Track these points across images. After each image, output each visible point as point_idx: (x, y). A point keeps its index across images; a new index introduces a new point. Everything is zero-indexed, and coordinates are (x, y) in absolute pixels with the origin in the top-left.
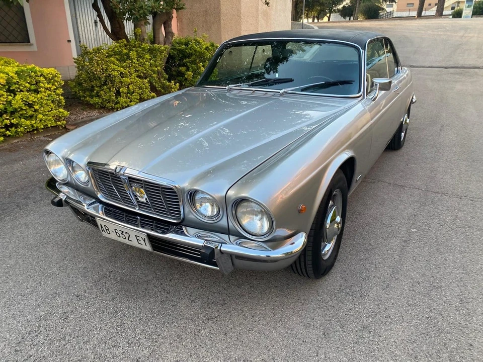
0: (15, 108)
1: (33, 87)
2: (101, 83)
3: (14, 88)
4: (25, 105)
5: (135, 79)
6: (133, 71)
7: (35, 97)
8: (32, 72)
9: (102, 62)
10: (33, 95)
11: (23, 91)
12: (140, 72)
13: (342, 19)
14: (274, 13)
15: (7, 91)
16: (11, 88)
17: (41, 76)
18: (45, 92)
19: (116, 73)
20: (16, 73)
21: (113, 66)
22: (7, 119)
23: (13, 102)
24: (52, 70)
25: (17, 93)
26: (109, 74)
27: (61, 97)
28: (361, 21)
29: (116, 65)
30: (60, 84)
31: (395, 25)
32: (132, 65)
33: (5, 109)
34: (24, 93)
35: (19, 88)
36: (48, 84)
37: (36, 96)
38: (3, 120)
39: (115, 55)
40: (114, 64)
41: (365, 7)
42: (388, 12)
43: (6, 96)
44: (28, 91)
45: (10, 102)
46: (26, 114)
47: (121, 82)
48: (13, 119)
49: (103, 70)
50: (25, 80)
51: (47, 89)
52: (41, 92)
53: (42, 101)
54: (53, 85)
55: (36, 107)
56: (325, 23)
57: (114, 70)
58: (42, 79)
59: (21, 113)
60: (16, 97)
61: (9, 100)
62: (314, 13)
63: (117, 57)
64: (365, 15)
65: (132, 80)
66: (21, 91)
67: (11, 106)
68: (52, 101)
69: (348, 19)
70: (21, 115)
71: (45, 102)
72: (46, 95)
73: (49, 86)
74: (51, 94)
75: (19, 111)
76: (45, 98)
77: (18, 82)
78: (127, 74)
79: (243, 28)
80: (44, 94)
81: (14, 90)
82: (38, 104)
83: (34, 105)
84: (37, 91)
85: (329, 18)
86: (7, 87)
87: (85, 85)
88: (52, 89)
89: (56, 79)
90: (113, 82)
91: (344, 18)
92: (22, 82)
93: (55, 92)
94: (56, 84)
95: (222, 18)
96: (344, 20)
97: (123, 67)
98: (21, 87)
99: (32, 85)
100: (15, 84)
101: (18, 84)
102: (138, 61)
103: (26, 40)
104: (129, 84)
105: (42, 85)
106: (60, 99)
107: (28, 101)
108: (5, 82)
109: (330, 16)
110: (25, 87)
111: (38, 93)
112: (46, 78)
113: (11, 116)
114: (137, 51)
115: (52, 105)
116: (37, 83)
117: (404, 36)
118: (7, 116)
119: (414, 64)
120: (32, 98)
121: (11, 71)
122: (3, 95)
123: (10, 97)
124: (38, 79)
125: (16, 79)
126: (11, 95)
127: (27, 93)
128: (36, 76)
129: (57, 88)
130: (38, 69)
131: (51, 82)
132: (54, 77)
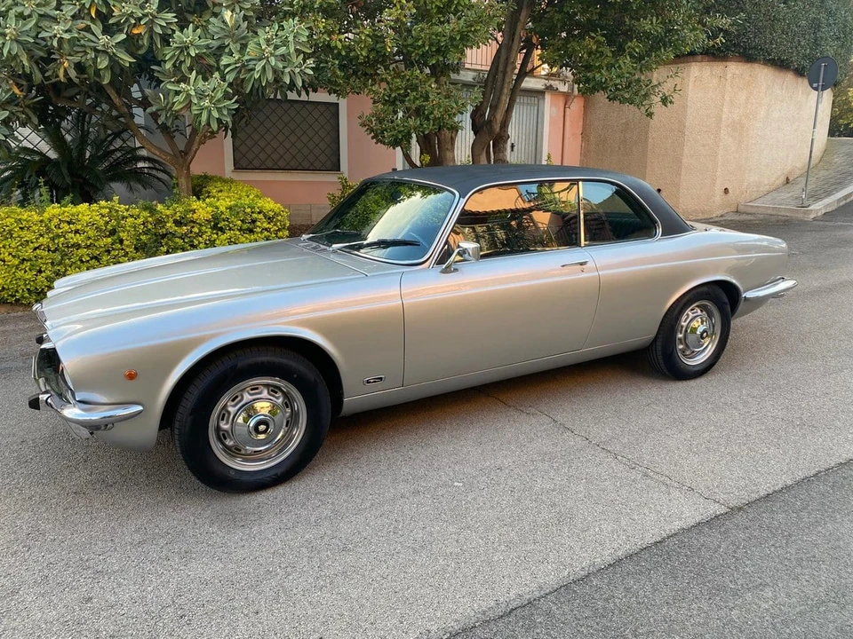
1: (245, 226)
3: (222, 225)
7: (247, 239)
8: (248, 207)
10: (246, 235)
11: (233, 230)
15: (212, 228)
16: (219, 226)
17: (259, 213)
18: (261, 232)
20: (230, 208)
23: (218, 242)
24: (277, 207)
30: (285, 225)
34: (235, 232)
35: (228, 226)
36: (269, 223)
37: (249, 237)
43: (209, 234)
44: (239, 230)
45: (215, 241)
50: (237, 216)
51: (266, 229)
52: (257, 233)
54: (275, 225)
58: (261, 216)
60: (223, 237)
61: (213, 239)
66: (230, 229)
72: (263, 236)
73: (268, 226)
74: (270, 236)
77: (228, 218)
79: (686, 151)
80: (259, 235)
81: (221, 227)
84: (251, 231)
86: (213, 223)
88: (272, 230)
89: (279, 218)
92: (233, 219)
93: (276, 234)
94: (279, 224)
98: (231, 225)
99: (246, 223)
100: (224, 221)
101: (228, 221)
103: (336, 167)
105: (258, 224)
108: (211, 217)
110: (236, 225)
111: (253, 234)
112: (265, 216)
116: (254, 221)
121: (223, 204)
122: (206, 232)
123: (215, 236)
124: (255, 216)
125: (227, 214)
126: (217, 234)
127: (238, 233)
128: (252, 212)
129: (279, 230)
130: (259, 205)
131: (272, 221)
132: (276, 214)
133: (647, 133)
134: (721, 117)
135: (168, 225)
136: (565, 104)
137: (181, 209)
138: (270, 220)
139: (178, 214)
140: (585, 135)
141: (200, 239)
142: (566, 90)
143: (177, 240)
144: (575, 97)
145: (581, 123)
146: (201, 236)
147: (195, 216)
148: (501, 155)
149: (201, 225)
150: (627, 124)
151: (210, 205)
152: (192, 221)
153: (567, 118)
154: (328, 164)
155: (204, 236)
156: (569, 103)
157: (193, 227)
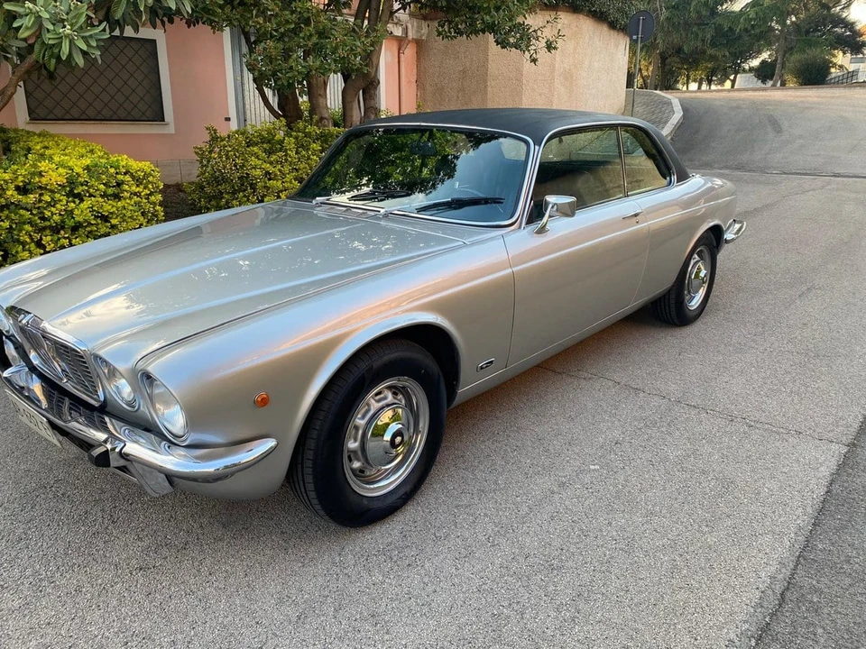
0: (79, 222)
1: (110, 191)
2: (233, 187)
3: (79, 191)
4: (96, 217)
5: (291, 182)
6: (286, 169)
7: (113, 206)
8: (111, 167)
9: (235, 155)
10: (110, 202)
11: (94, 197)
12: (301, 172)
13: (759, 84)
14: (585, 74)
15: (68, 195)
16: (76, 192)
17: (125, 174)
18: (130, 198)
19: (258, 172)
20: (87, 168)
21: (253, 161)
22: (65, 238)
23: (76, 212)
24: (146, 166)
25: (84, 198)
26: (247, 174)
27: (158, 208)
28: (791, 88)
29: (259, 159)
30: (158, 187)
31: (833, 97)
32: (286, 160)
33: (63, 222)
34: (97, 199)
35: (88, 191)
36: (138, 186)
37: (115, 204)
38: (59, 239)
39: (263, 143)
40: (257, 157)
41: (799, 61)
42: (849, 72)
43: (64, 202)
44: (102, 196)
45: (72, 211)
46: (97, 231)
47: (267, 188)
48: (76, 238)
49: (235, 166)
50: (98, 179)
51: (135, 194)
52: (125, 199)
53: (124, 212)
54: (145, 188)
55: (114, 221)
56: (725, 90)
57: (255, 168)
58: (128, 178)
59: (88, 229)
60: (82, 205)
61: (69, 209)
62: (700, 74)
63: (265, 146)
64: (799, 77)
65: (286, 185)
66: (91, 195)
67: (73, 218)
68: (142, 213)
69: (770, 83)
70: (90, 232)
71: (129, 214)
72: (132, 203)
73: (138, 189)
74: (141, 202)
75: (86, 227)
76: (131, 208)
77: (87, 182)
78: (276, 175)
80: (128, 201)
81: (79, 194)
82: (117, 216)
83: (111, 218)
84: (117, 197)
85: (733, 82)
86: (68, 189)
87: (208, 190)
88: (142, 194)
89: (151, 179)
90: (253, 186)
91: (764, 82)
92: (93, 182)
93: (148, 199)
94: (150, 186)
95: (489, 83)
96: (764, 86)
97: (271, 163)
98: (91, 190)
99: (110, 187)
100: (82, 185)
101: (87, 185)
102: (297, 153)
104: (281, 191)
105: (126, 187)
106: (156, 211)
107: (101, 211)
108: (65, 181)
109: (735, 78)
110: (98, 190)
111: (120, 200)
112: (132, 176)
113: (72, 234)
114: (296, 138)
115: (142, 219)
116: (119, 184)
117: (841, 117)
118: (66, 233)
119: (842, 171)
120: (108, 207)
121: (78, 165)
122: (60, 201)
123: (73, 205)
124: (120, 177)
125: (85, 177)
126: (74, 202)
127: (100, 199)
128: (117, 173)
129: (151, 194)
130: (124, 163)
131: (141, 183)
132: (147, 175)
133: (485, 81)
134: (554, 67)
135: (9, 193)
136: (399, 50)
137: (23, 172)
138: (138, 182)
139: (21, 178)
140: (419, 83)
141: (53, 209)
142: (400, 35)
143: (22, 212)
144: (409, 41)
145: (415, 71)
146: (54, 206)
147: (44, 180)
148: (372, 102)
149: (52, 191)
150: (464, 71)
151: (61, 165)
152: (40, 188)
153: (403, 64)
154: (149, 113)
155: (58, 206)
156: (403, 48)
157: (41, 195)
